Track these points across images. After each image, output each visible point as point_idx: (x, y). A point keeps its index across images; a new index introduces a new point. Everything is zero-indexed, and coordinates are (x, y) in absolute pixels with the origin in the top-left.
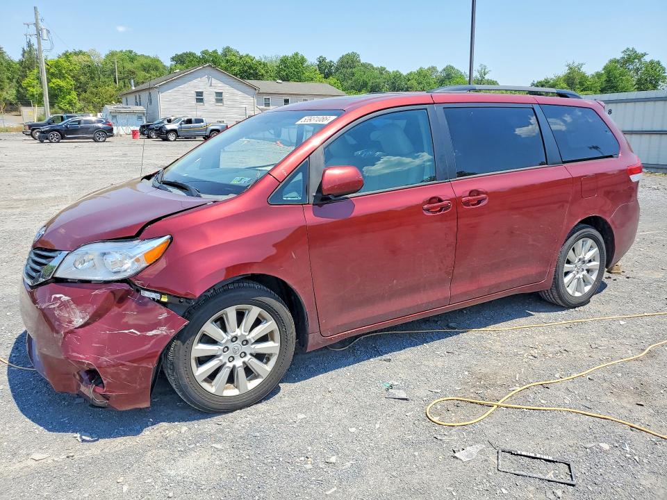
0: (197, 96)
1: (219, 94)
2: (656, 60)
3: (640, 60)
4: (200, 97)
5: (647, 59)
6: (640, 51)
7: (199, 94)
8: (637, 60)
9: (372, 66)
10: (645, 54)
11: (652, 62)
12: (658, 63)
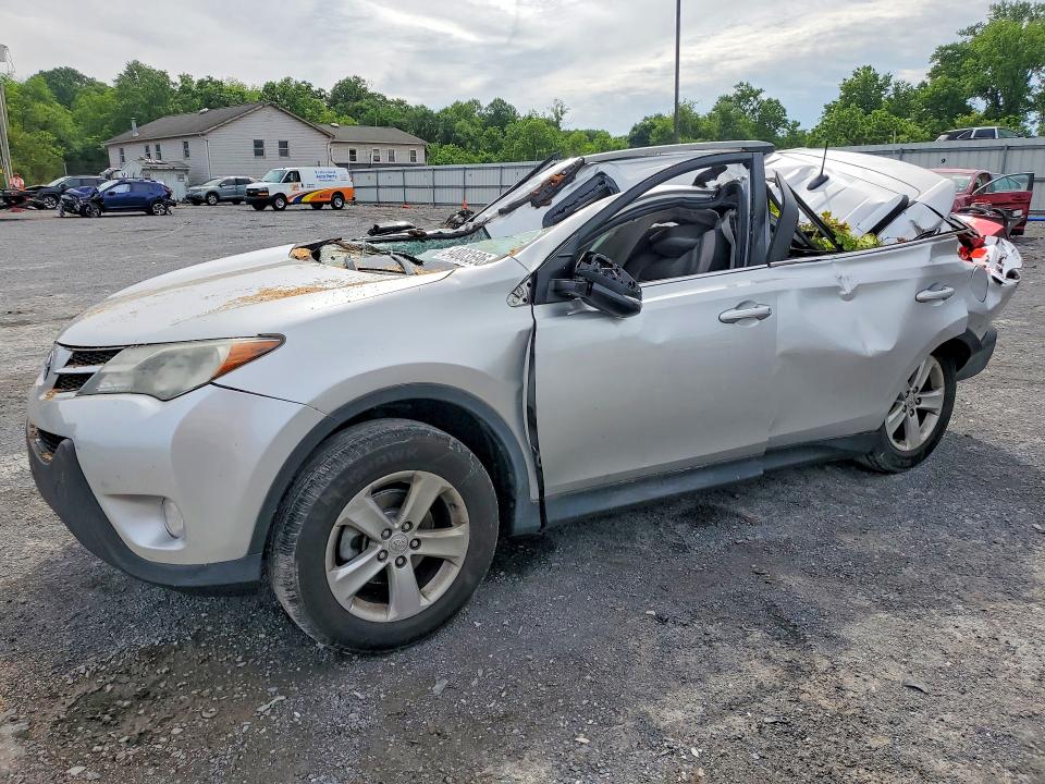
0: (256, 146)
1: (284, 144)
2: (774, 99)
3: (755, 97)
4: (259, 149)
5: (764, 97)
6: (756, 87)
7: (259, 144)
8: (751, 98)
9: (385, 99)
10: (761, 91)
11: (770, 101)
12: (777, 102)
